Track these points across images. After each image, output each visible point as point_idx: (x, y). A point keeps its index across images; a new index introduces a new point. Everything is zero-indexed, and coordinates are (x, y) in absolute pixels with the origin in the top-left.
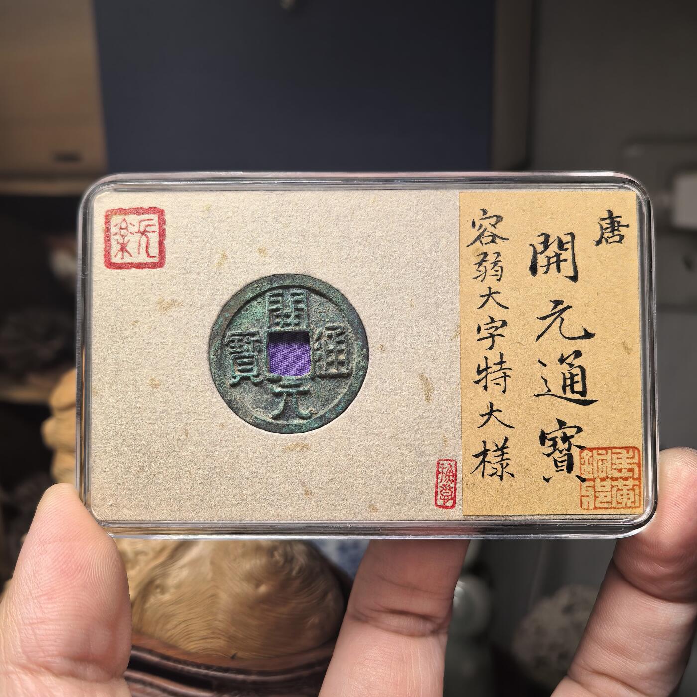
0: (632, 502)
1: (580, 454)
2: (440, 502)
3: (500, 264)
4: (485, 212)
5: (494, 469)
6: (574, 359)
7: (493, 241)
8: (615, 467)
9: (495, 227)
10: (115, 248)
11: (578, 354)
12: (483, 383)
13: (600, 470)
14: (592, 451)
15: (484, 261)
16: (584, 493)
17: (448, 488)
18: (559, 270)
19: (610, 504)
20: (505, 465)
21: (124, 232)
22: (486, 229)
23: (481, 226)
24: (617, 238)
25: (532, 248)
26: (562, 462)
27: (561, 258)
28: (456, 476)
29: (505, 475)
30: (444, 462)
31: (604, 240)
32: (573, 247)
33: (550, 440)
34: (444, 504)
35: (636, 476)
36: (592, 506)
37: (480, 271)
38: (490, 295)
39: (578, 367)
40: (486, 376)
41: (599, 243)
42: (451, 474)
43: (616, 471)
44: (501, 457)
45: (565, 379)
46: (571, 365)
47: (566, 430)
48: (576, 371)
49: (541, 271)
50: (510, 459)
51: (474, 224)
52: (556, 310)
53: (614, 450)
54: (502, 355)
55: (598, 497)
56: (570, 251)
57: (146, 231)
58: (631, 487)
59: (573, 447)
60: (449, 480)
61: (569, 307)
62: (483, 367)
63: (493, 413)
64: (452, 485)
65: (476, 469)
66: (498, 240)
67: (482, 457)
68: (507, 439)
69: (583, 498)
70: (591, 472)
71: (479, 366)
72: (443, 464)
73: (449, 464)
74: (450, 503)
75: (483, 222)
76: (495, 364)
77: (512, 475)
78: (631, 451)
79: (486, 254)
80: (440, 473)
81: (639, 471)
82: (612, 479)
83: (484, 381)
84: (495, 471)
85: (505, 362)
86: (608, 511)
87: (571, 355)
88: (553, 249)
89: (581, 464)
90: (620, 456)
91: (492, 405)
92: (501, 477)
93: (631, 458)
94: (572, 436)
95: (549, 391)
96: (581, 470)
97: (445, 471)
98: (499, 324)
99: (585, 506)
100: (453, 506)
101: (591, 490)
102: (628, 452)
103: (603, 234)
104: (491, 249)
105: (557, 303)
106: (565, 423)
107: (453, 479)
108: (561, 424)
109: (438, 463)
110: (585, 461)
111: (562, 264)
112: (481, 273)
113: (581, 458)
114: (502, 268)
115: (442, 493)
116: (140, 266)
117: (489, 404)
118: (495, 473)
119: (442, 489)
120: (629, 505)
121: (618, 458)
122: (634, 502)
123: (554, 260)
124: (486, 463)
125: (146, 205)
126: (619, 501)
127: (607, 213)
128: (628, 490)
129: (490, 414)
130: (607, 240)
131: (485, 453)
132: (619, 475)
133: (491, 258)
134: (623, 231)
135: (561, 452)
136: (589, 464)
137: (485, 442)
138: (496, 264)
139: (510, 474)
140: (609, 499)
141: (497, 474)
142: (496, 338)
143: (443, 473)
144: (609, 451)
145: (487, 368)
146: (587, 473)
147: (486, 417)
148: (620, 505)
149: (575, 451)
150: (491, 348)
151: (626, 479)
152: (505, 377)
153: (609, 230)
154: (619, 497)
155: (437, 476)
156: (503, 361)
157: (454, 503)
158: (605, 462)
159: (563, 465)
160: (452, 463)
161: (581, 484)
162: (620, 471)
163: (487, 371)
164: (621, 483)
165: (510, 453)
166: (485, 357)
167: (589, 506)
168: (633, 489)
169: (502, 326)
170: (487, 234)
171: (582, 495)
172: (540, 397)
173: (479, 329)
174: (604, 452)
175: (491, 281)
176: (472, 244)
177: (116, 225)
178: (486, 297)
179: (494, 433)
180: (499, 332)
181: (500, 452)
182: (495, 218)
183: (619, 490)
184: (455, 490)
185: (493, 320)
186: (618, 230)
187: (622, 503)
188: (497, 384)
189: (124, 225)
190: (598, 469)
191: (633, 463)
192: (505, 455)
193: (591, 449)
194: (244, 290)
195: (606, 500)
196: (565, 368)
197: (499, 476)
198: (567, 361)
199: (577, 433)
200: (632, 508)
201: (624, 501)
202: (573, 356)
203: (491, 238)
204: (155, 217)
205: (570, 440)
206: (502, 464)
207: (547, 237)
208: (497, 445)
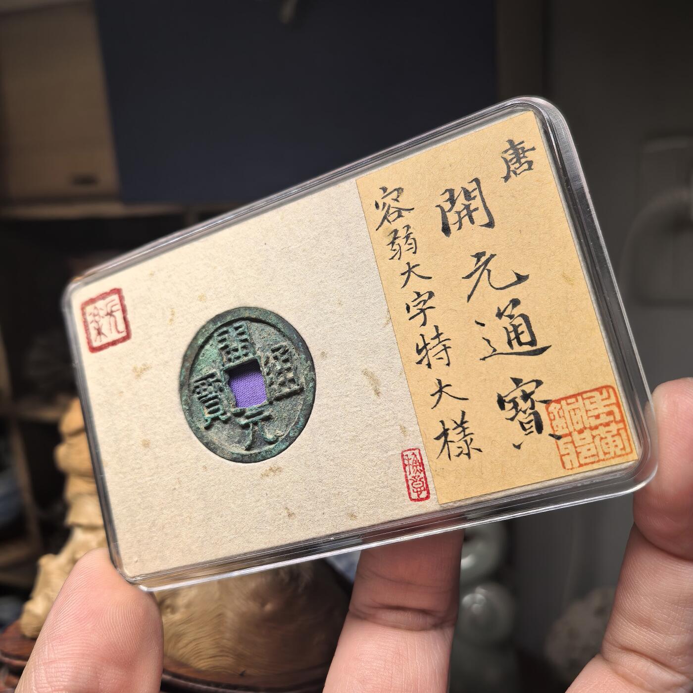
0: (621, 449)
1: (547, 409)
2: (414, 496)
3: (412, 236)
4: (384, 189)
5: (459, 448)
6: (513, 309)
7: (400, 216)
8: (590, 414)
9: (398, 201)
10: (93, 333)
11: (515, 303)
12: (425, 362)
13: (575, 421)
14: (560, 403)
15: (395, 238)
16: (563, 452)
17: (418, 479)
18: (472, 222)
19: (596, 457)
20: (469, 442)
21: (97, 318)
22: (389, 206)
23: (384, 204)
24: (526, 166)
25: (439, 209)
26: (529, 423)
27: (472, 208)
28: (423, 465)
29: (472, 452)
30: (407, 453)
31: (512, 174)
32: (481, 192)
33: (509, 402)
34: (418, 496)
35: (618, 418)
36: (576, 464)
37: (395, 250)
38: (410, 271)
39: (519, 316)
40: (427, 353)
41: (506, 178)
42: (418, 464)
43: (593, 419)
44: (463, 433)
45: (508, 333)
46: (511, 317)
47: (524, 388)
48: (518, 321)
49: (453, 228)
50: (472, 434)
51: (377, 206)
52: (480, 263)
53: (585, 396)
54: (436, 327)
55: (580, 453)
56: (479, 198)
57: (112, 312)
58: (615, 432)
59: (536, 404)
60: (417, 470)
61: (492, 256)
62: (421, 346)
63: (443, 390)
64: (422, 475)
65: (441, 452)
66: (404, 213)
67: (443, 438)
68: (464, 413)
69: (563, 457)
70: (565, 426)
71: (417, 346)
72: (407, 455)
73: (413, 454)
74: (424, 495)
75: (385, 200)
76: (432, 339)
77: (480, 450)
78: (604, 391)
79: (396, 231)
80: (406, 465)
81: (621, 412)
82: (591, 429)
83: (426, 359)
84: (461, 450)
85: (442, 333)
86: (595, 466)
87: (509, 305)
88: (461, 201)
89: (551, 420)
90: (592, 400)
91: (440, 382)
92: (468, 454)
93: (606, 399)
94: (533, 393)
95: (495, 350)
96: (552, 427)
97: (411, 462)
98: (425, 297)
99: (568, 466)
100: (427, 497)
101: (570, 446)
102: (601, 393)
103: (509, 167)
104: (399, 224)
105: (478, 256)
106: (521, 381)
107: (421, 468)
108: (517, 382)
109: (402, 456)
110: (554, 416)
111: (474, 214)
112: (396, 252)
113: (549, 414)
114: (414, 239)
115: (414, 486)
116: (114, 343)
117: (437, 382)
118: (461, 452)
119: (412, 481)
120: (619, 452)
121: (592, 403)
122: (624, 449)
123: (465, 212)
124: (449, 443)
125: (107, 290)
126: (606, 451)
127: (508, 144)
128: (613, 436)
129: (440, 391)
130: (515, 173)
131: (445, 433)
132: (598, 422)
133: (402, 233)
134: (530, 156)
135: (525, 412)
136: (560, 417)
137: (442, 422)
138: (407, 237)
139: (477, 449)
140: (593, 451)
141: (464, 452)
142: (427, 312)
143: (409, 465)
144: (579, 398)
145: (426, 345)
146: (560, 429)
147: (437, 396)
148: (608, 456)
149: (540, 408)
150: (424, 324)
151: (607, 424)
152: (446, 348)
153: (515, 160)
154: (605, 447)
155: (405, 468)
156: (440, 333)
157: (428, 493)
158: (577, 411)
159: (532, 426)
160: (416, 452)
161: (556, 442)
162: (597, 417)
163: (426, 348)
164: (602, 431)
165: (471, 427)
166: (421, 335)
167: (572, 465)
168: (619, 434)
169: (430, 298)
170: (391, 210)
171: (562, 453)
172: (486, 359)
173: (408, 308)
174: (573, 400)
175: (408, 256)
176: (380, 226)
177: (91, 314)
178: (407, 274)
179: (450, 410)
180: (428, 305)
181: (460, 429)
182: (396, 192)
183: (602, 438)
184: (426, 479)
185: (419, 295)
186: (524, 157)
187: (609, 453)
188: (439, 359)
189: (96, 312)
190: (572, 421)
191: (611, 404)
192: (466, 430)
193: (558, 401)
194: (195, 338)
195: (589, 453)
196: (505, 321)
197: (466, 454)
198: (506, 314)
199: (537, 387)
200: (623, 455)
201: (612, 450)
202: (511, 306)
203: (397, 213)
204: (115, 297)
205: (532, 397)
206: (466, 441)
207: (451, 191)
208: (455, 422)
